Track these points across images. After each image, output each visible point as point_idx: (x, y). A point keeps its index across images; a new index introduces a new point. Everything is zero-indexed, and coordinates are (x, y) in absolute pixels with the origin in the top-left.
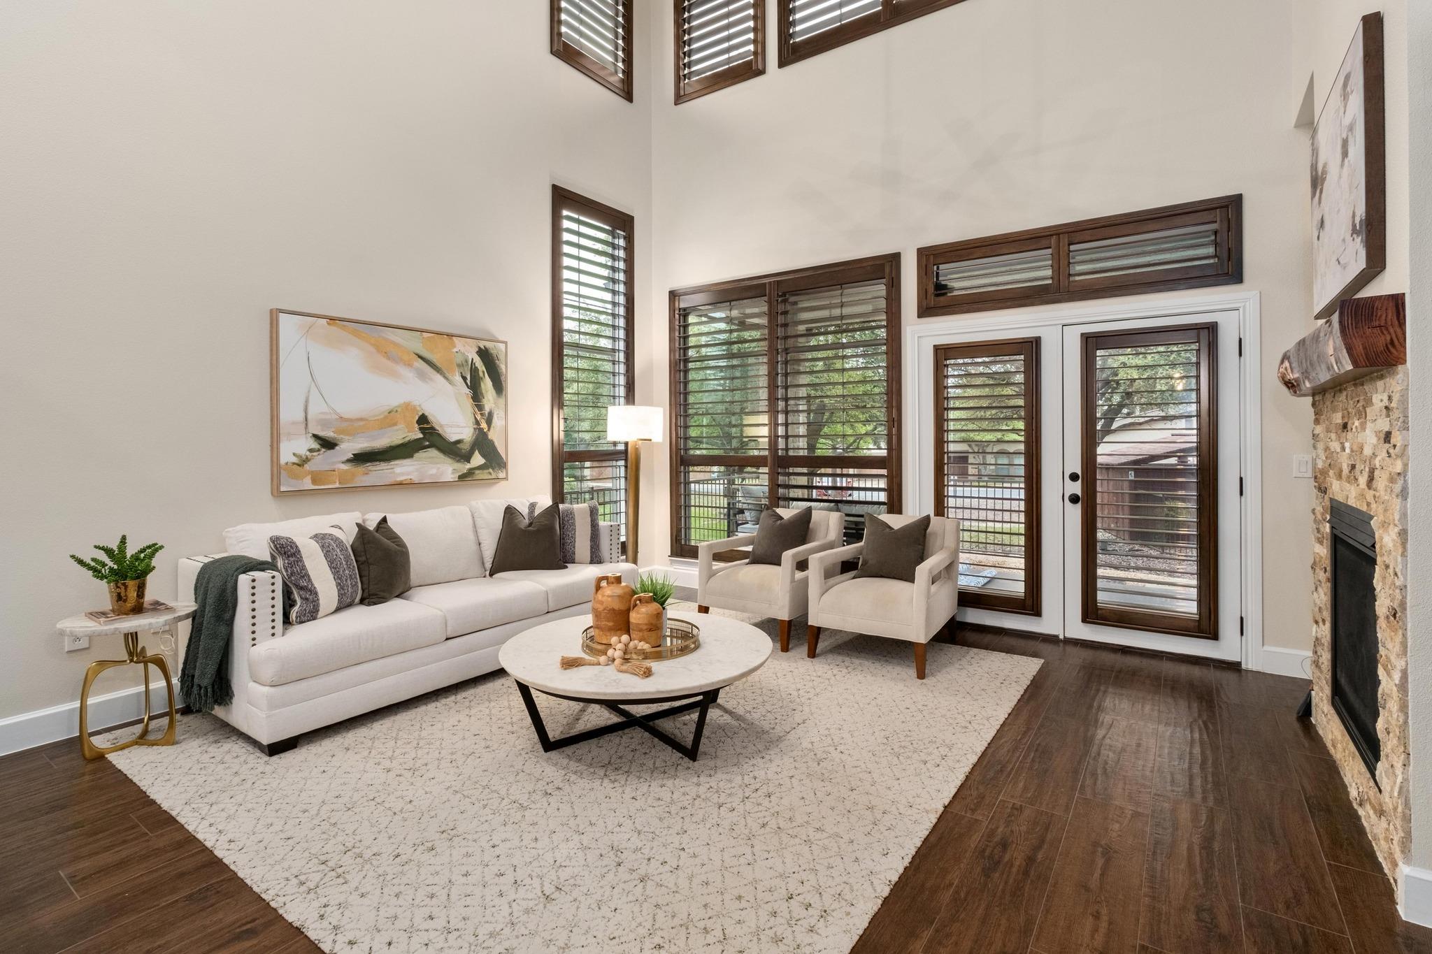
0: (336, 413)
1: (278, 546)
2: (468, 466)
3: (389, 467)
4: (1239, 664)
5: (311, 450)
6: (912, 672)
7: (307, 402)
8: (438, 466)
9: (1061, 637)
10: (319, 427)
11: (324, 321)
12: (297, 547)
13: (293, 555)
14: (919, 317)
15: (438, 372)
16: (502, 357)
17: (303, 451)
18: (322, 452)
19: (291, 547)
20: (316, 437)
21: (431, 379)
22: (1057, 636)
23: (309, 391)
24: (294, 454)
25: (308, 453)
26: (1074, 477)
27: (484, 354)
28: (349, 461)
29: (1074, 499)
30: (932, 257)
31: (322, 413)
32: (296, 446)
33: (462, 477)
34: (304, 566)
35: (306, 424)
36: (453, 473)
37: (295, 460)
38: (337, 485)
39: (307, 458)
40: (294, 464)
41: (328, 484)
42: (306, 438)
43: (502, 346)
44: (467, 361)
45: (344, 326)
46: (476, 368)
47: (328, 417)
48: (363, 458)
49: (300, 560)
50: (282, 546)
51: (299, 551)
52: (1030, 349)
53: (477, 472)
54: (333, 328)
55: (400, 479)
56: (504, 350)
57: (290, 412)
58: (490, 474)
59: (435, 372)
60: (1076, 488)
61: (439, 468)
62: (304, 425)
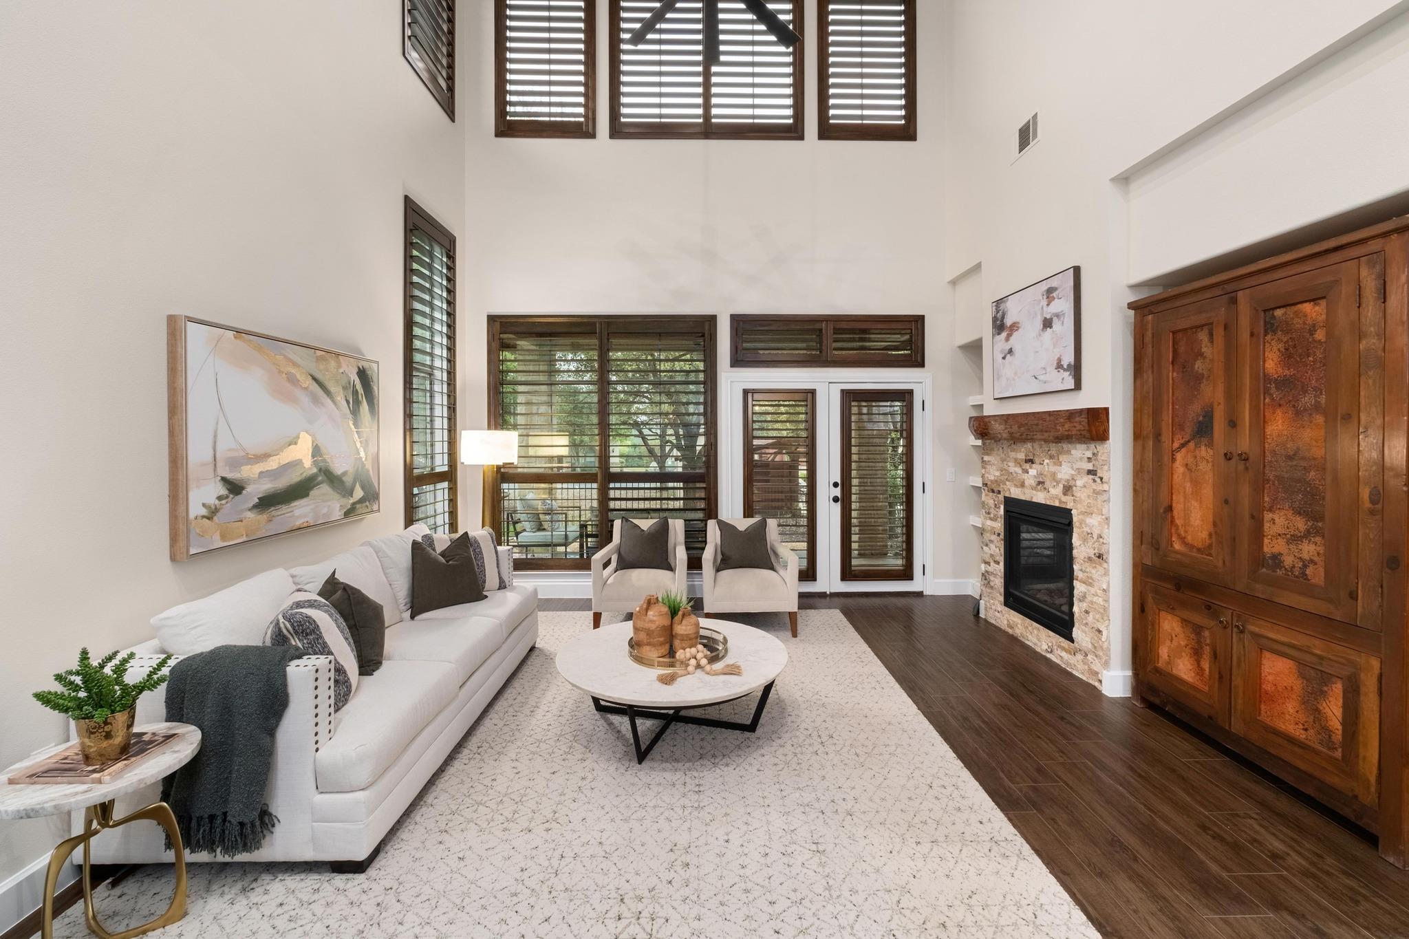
0: (244, 450)
1: (295, 624)
2: (352, 501)
3: (289, 510)
4: (922, 592)
5: (220, 498)
6: (789, 634)
7: (215, 436)
8: (329, 503)
9: (828, 593)
10: (227, 468)
11: (231, 334)
12: (314, 621)
13: (313, 632)
14: (732, 366)
15: (328, 395)
16: (375, 379)
17: (212, 501)
18: (230, 499)
19: (309, 622)
20: (224, 480)
21: (322, 404)
22: (825, 593)
23: (217, 423)
24: (204, 505)
25: (217, 502)
26: (836, 485)
27: (362, 374)
28: (255, 507)
29: (836, 500)
30: (741, 323)
31: (230, 450)
32: (203, 494)
33: (347, 514)
34: (325, 643)
35: (215, 465)
36: (340, 510)
37: (204, 512)
38: (244, 539)
39: (216, 508)
40: (203, 517)
41: (232, 539)
42: (215, 482)
43: (375, 366)
44: (350, 383)
45: (250, 340)
46: (357, 390)
47: (235, 454)
48: (268, 502)
49: (320, 637)
50: (300, 624)
51: (318, 626)
52: (809, 397)
53: (358, 506)
54: (238, 342)
55: (298, 523)
56: (376, 369)
57: (197, 452)
58: (367, 506)
59: (325, 396)
60: (837, 492)
61: (329, 506)
62: (212, 466)
